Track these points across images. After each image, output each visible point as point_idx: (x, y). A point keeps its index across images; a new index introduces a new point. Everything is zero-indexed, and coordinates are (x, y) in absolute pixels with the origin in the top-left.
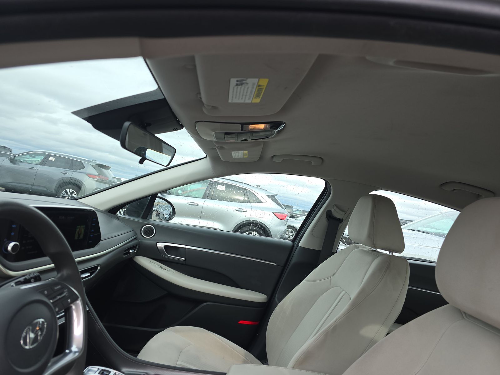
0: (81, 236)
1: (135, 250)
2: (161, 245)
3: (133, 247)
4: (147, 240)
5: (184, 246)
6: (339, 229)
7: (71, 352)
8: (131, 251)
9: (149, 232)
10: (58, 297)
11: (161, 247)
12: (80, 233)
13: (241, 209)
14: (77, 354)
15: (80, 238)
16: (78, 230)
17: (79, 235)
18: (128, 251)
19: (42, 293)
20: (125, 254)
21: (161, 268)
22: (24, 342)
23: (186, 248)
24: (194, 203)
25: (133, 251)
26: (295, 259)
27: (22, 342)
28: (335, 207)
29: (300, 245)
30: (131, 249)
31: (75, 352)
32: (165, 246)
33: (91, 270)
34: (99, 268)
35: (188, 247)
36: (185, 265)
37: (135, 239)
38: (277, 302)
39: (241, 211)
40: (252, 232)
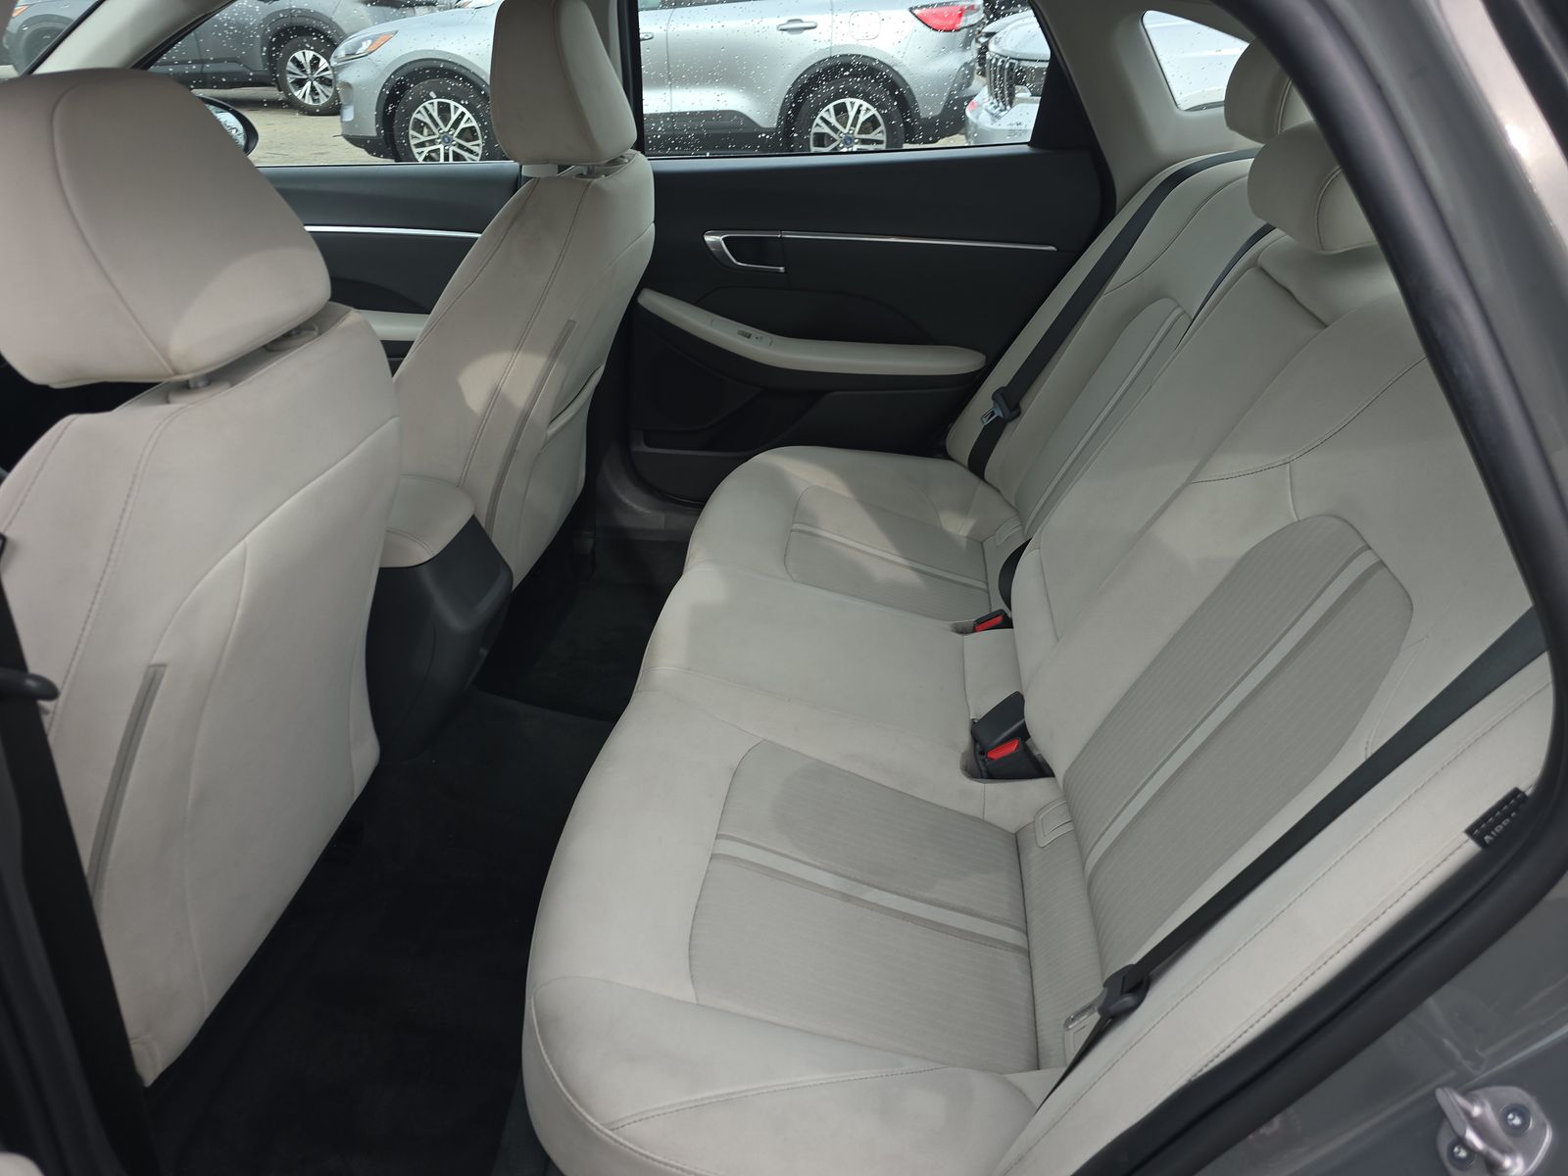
13: (796, 20)
39: (796, 28)
40: (848, 101)
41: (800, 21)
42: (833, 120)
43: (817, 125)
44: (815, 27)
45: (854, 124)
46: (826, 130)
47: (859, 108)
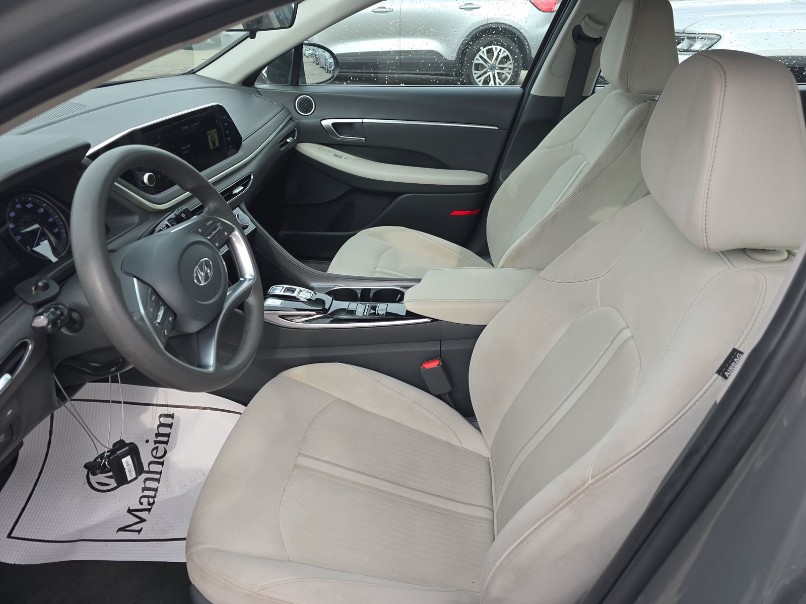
0: (217, 144)
1: (293, 137)
2: (327, 123)
3: (291, 134)
4: (307, 119)
5: (360, 121)
6: (593, 57)
7: (245, 279)
8: (288, 140)
9: (306, 106)
10: (214, 232)
11: (328, 126)
12: (213, 140)
13: (469, 4)
14: (251, 281)
15: (216, 147)
16: (209, 137)
17: (214, 142)
18: (285, 141)
19: (196, 232)
20: (281, 146)
21: (336, 156)
22: (197, 281)
23: (363, 122)
24: (385, 8)
25: (291, 138)
26: (525, 116)
27: (195, 281)
28: (587, 19)
29: (532, 92)
30: (287, 137)
31: (250, 280)
32: (333, 124)
33: (244, 182)
34: (252, 177)
35: (364, 121)
36: (367, 146)
37: (291, 119)
38: (502, 180)
39: (470, 8)
40: (494, 47)
41: (472, 4)
42: (485, 57)
43: (477, 59)
44: (479, 8)
45: (496, 59)
46: (481, 62)
47: (499, 51)
